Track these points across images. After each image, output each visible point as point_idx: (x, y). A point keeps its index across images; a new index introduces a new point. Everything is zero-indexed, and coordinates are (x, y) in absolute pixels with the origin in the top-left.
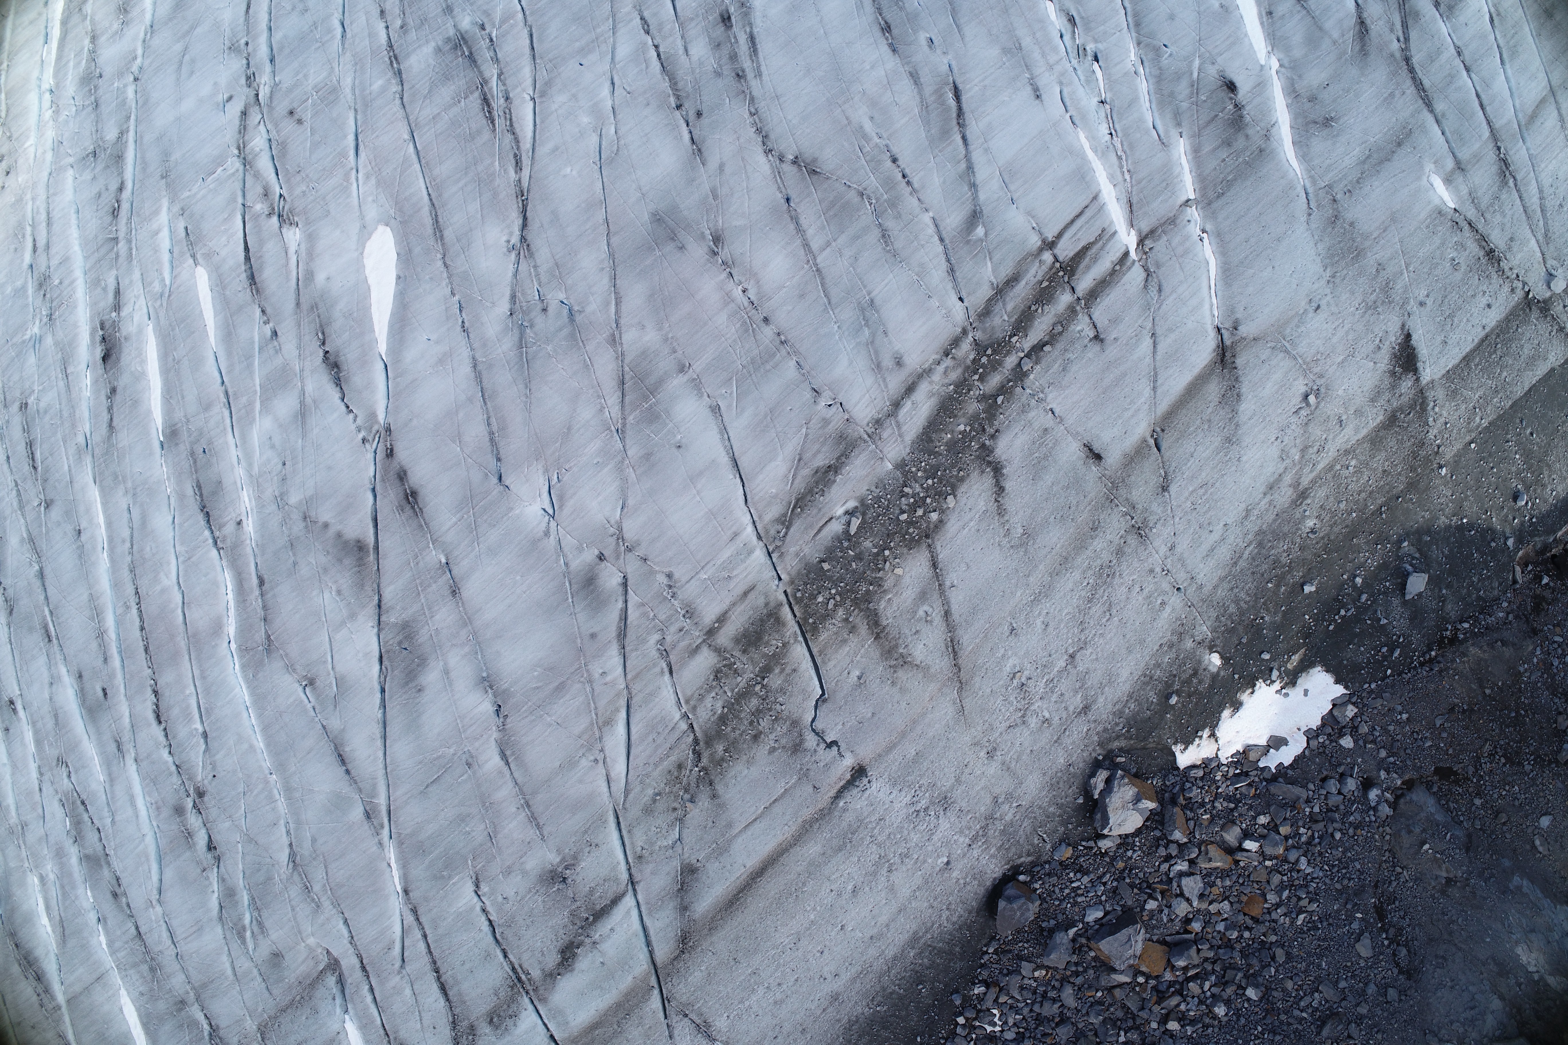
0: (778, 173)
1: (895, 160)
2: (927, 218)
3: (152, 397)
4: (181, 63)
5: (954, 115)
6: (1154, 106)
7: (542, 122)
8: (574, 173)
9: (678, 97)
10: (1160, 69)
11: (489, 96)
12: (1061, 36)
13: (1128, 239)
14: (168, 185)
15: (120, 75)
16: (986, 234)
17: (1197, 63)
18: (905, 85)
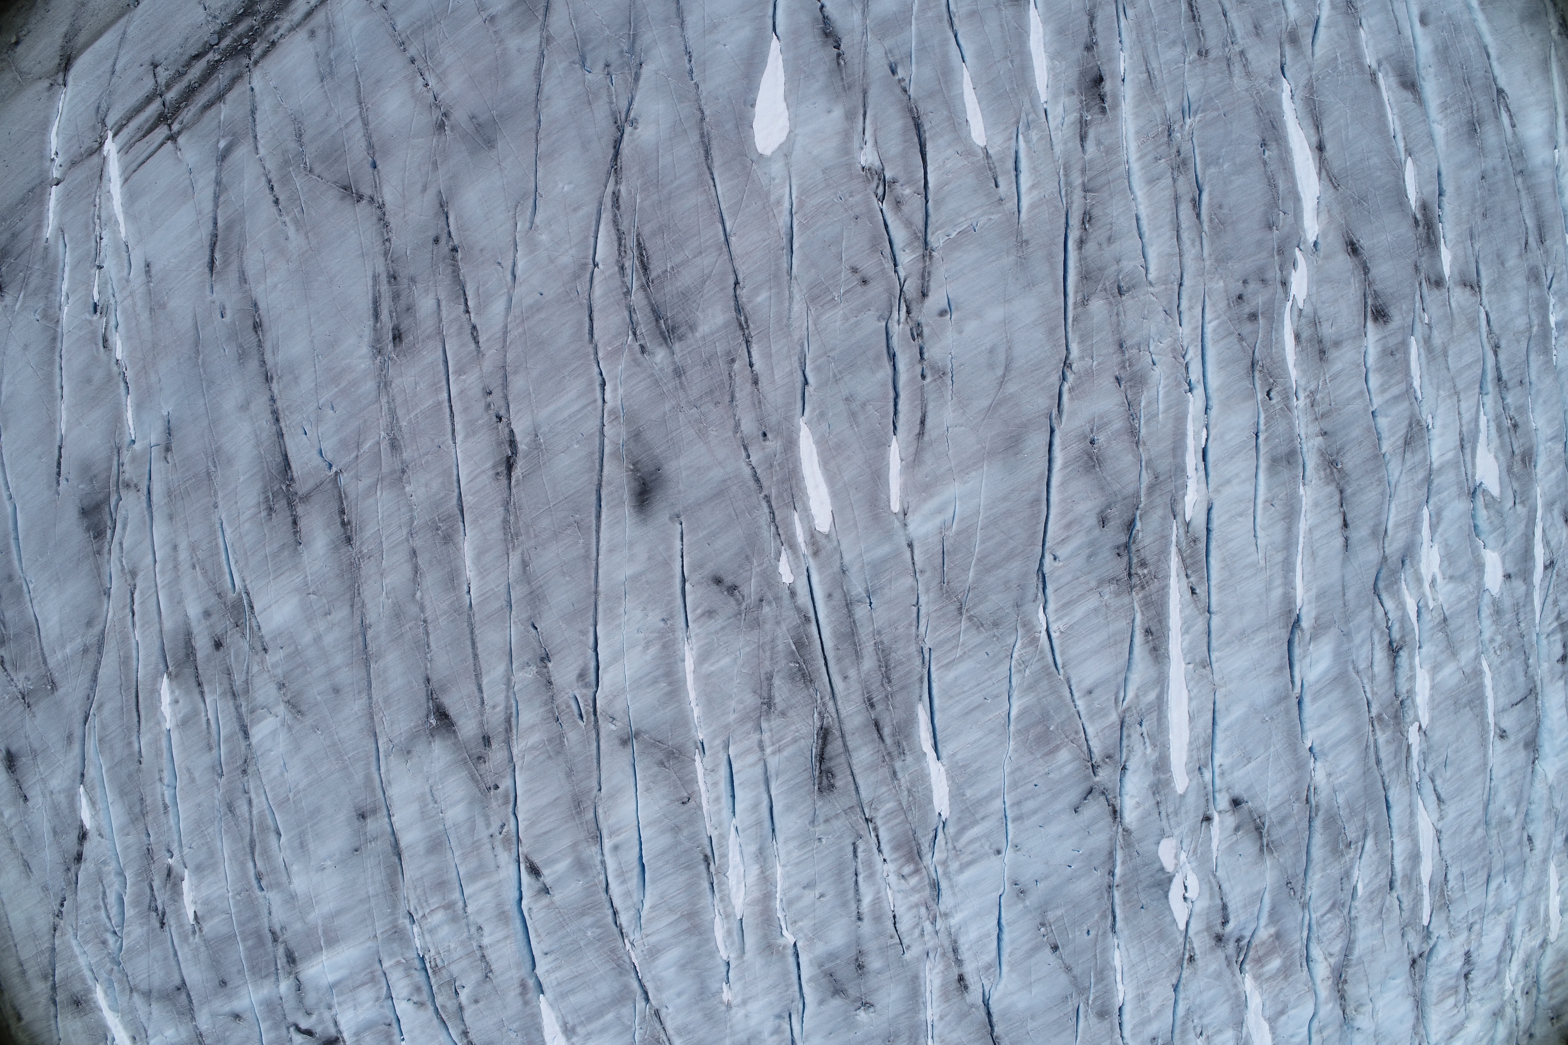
0: (376, 186)
1: (276, 202)
2: (262, 152)
3: (1041, 34)
4: (1007, 368)
5: (218, 244)
6: (61, 264)
7: (586, 237)
8: (561, 185)
9: (454, 258)
10: (47, 298)
11: (641, 271)
12: (116, 328)
13: (111, 147)
14: (1019, 233)
15: (1089, 373)
16: (218, 142)
17: (17, 306)
18: (251, 271)
